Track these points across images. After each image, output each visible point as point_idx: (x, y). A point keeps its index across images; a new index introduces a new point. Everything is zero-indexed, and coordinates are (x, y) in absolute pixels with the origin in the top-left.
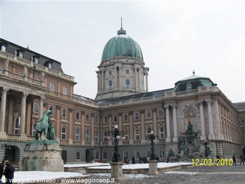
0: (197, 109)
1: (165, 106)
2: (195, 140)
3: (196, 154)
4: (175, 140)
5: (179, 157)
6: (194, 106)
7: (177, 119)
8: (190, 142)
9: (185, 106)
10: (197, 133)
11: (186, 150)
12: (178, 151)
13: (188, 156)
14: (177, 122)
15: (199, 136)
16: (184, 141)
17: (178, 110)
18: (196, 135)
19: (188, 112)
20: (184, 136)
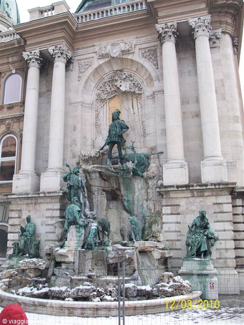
0: (148, 65)
1: (25, 55)
2: (138, 184)
3: (143, 252)
4: (52, 182)
5: (58, 264)
6: (137, 57)
7: (68, 103)
8: (113, 196)
9: (102, 57)
10: (148, 158)
11: (94, 226)
12: (59, 231)
13: (100, 260)
14: (66, 115)
15: (153, 167)
16: (89, 187)
17: (74, 73)
18: (143, 163)
19: (112, 80)
20: (90, 167)
